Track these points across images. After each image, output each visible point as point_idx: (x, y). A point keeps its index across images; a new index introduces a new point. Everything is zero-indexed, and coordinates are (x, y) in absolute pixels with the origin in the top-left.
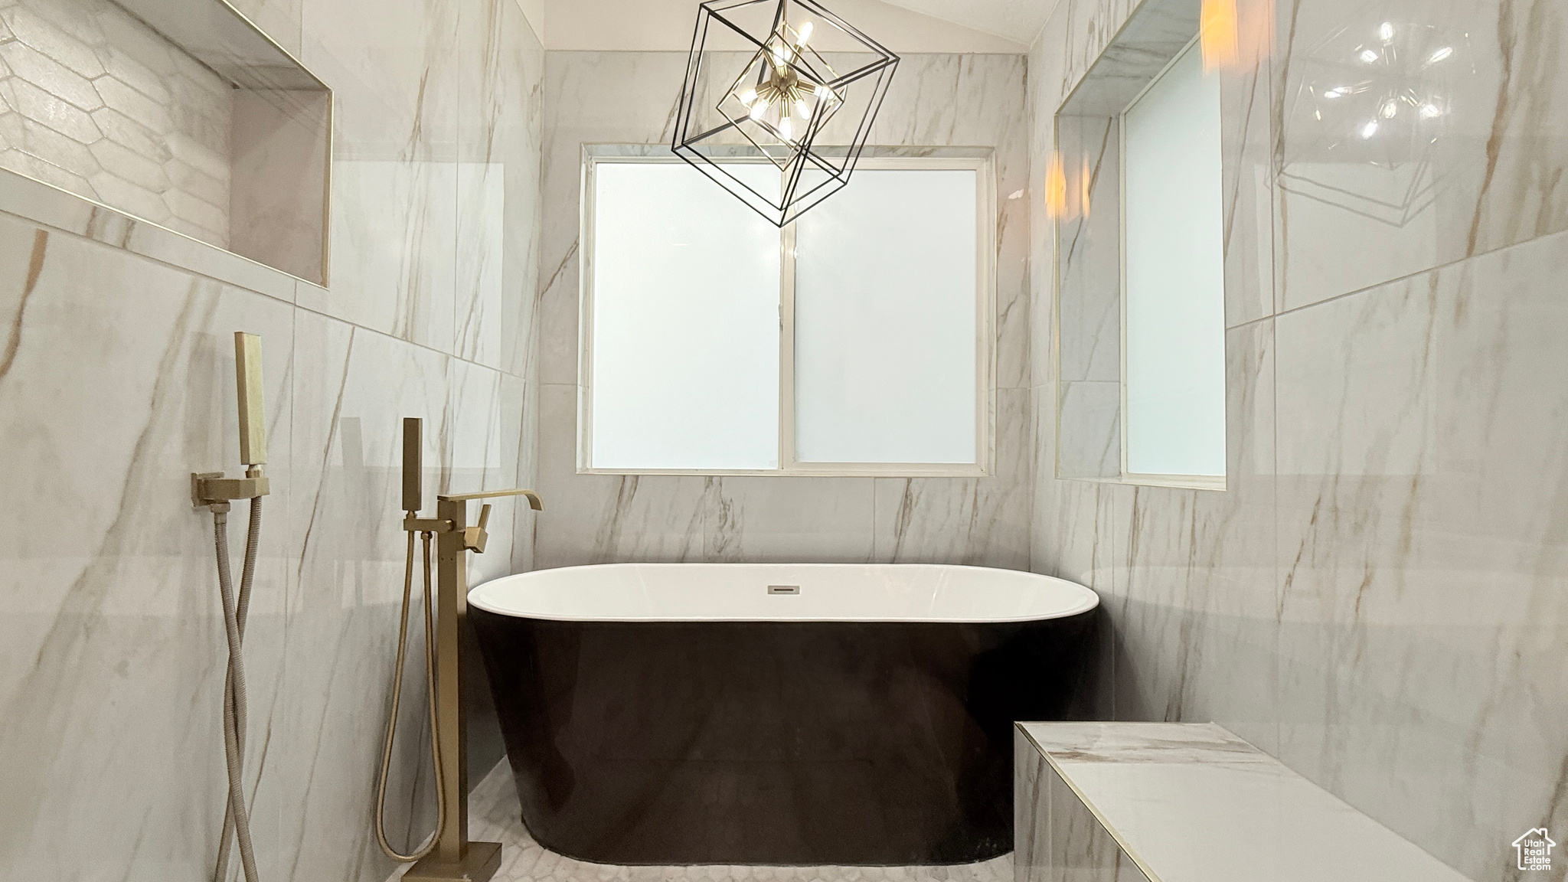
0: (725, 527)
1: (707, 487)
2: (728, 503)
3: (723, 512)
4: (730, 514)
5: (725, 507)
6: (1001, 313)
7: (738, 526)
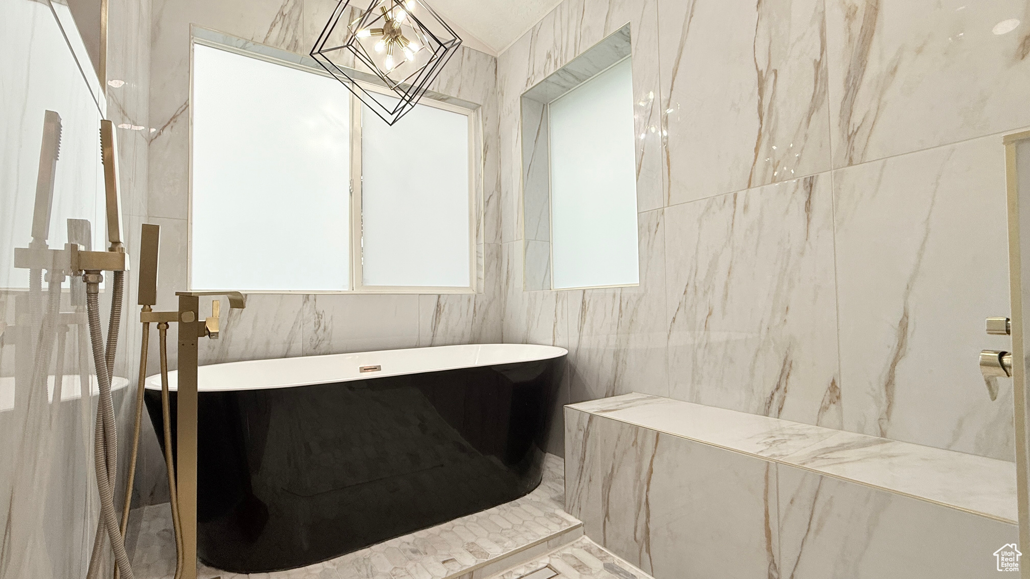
0: (319, 331)
1: (305, 302)
2: (321, 313)
3: (317, 320)
4: (322, 321)
5: (319, 316)
6: (486, 200)
7: (329, 330)
